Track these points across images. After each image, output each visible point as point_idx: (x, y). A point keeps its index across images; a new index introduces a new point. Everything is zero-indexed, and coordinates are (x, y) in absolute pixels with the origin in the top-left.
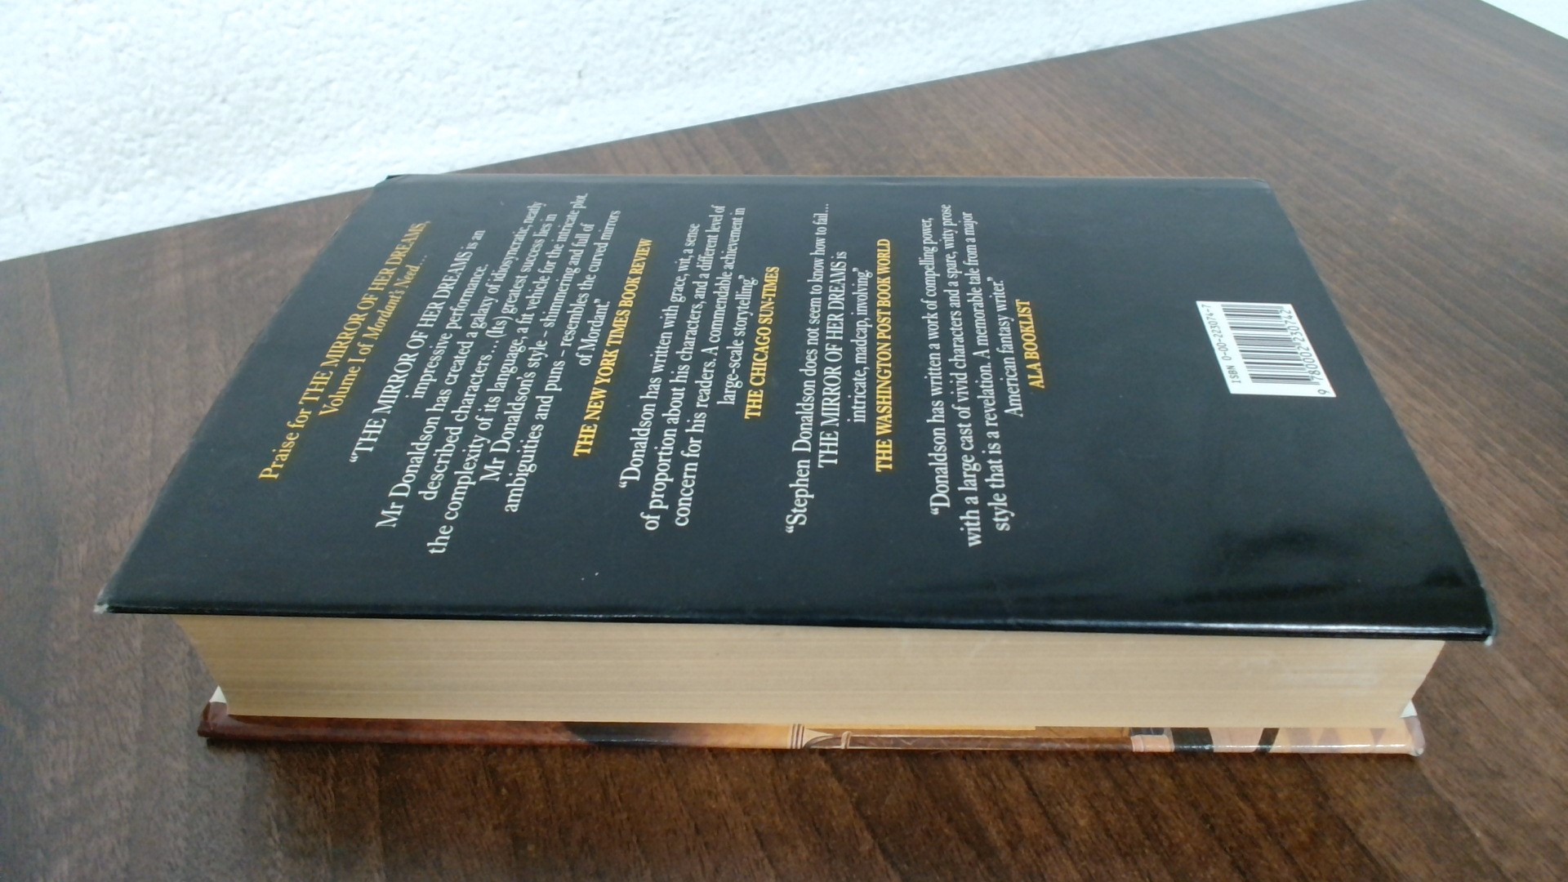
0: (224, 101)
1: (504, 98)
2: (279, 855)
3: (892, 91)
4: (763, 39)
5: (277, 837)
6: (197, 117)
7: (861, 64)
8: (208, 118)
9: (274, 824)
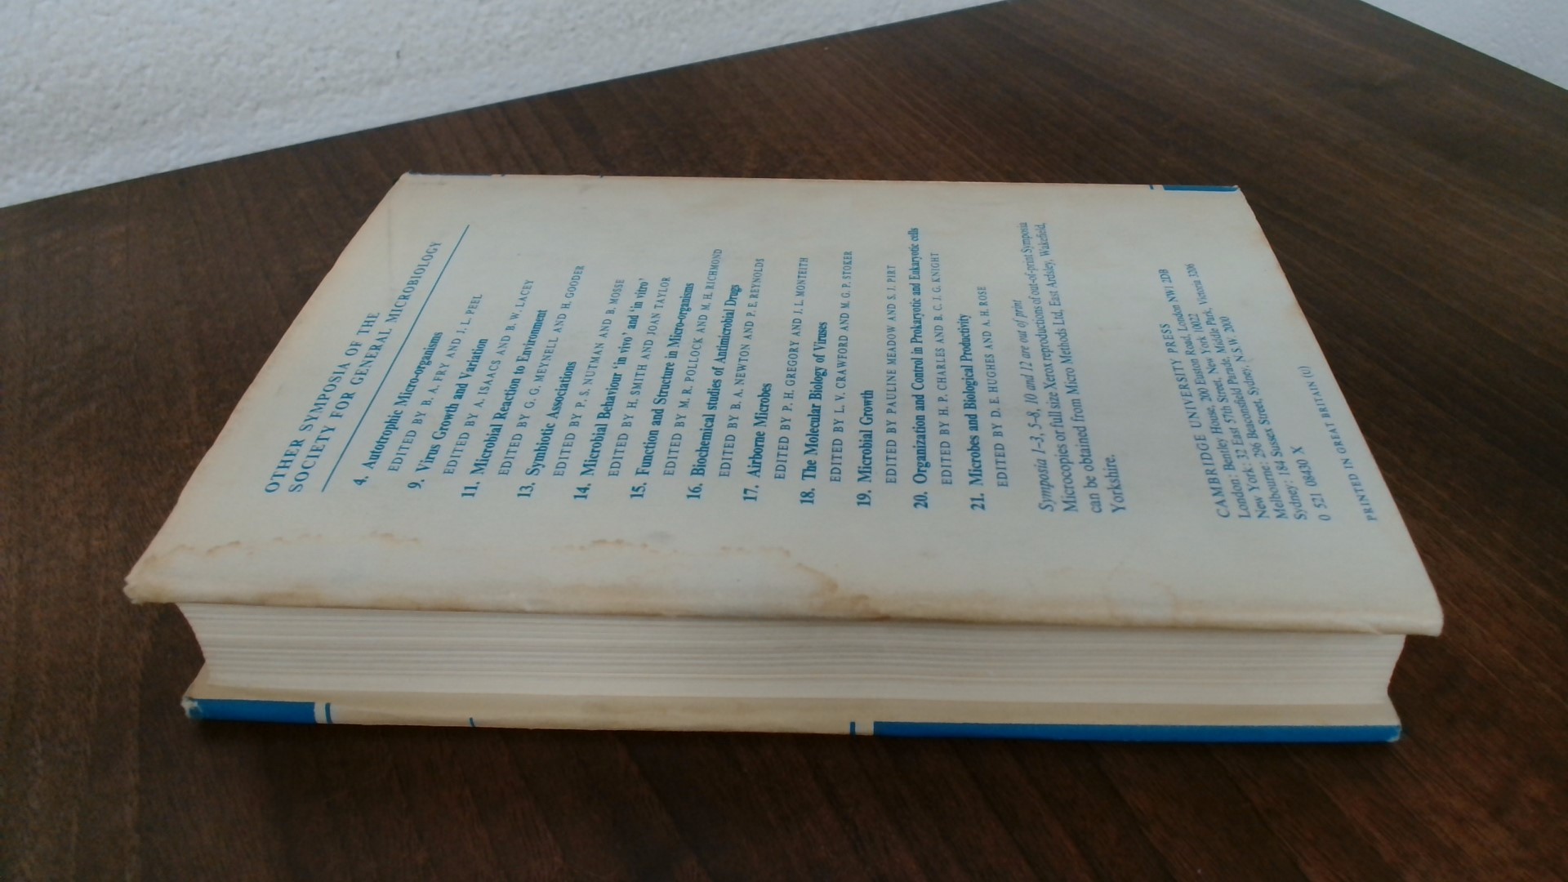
0: (37, 89)
1: (323, 79)
2: (40, 763)
3: (706, 63)
4: (581, 17)
5: (40, 748)
6: (11, 105)
7: (683, 40)
8: (22, 106)
9: (37, 736)
